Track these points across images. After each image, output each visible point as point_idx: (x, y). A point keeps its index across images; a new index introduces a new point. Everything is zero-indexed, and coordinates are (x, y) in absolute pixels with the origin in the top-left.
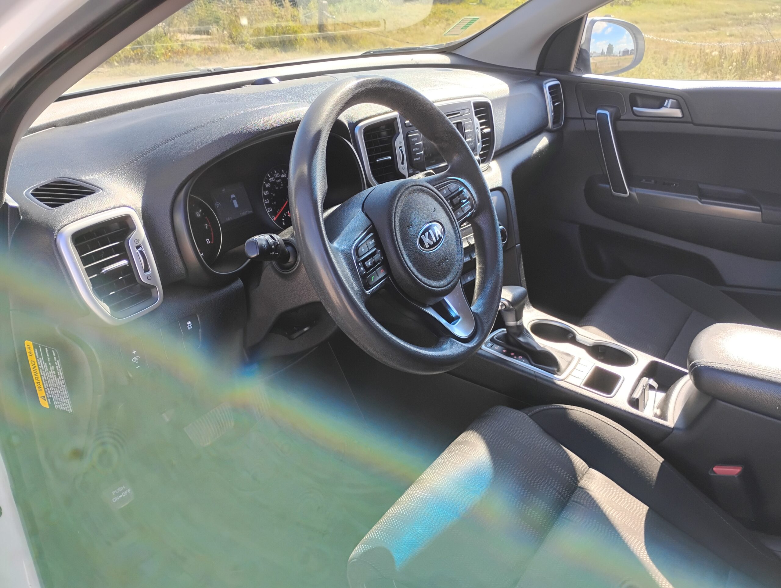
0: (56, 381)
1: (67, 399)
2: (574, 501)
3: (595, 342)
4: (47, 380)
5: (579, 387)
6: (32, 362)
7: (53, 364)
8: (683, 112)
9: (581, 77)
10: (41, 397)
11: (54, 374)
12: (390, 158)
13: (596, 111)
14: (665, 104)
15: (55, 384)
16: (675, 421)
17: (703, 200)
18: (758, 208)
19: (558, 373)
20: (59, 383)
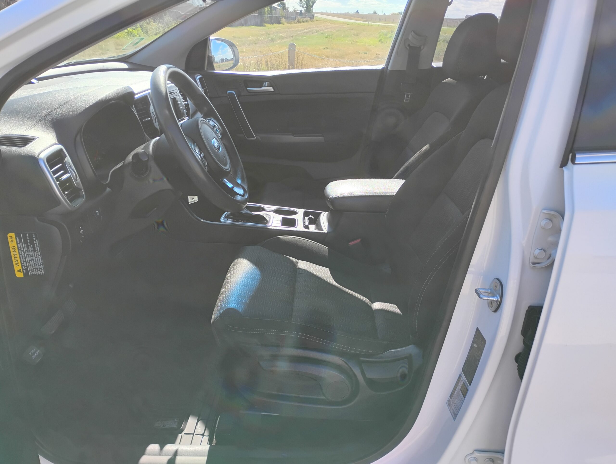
0: (33, 255)
1: (41, 265)
2: (299, 274)
3: (275, 209)
4: (25, 257)
5: (280, 227)
6: (13, 248)
7: (32, 242)
8: (274, 88)
9: (214, 72)
10: (17, 271)
11: (32, 250)
12: (149, 119)
13: (227, 92)
14: (264, 85)
15: (32, 258)
16: (327, 230)
17: (295, 135)
18: (322, 135)
19: (268, 223)
20: (36, 256)
